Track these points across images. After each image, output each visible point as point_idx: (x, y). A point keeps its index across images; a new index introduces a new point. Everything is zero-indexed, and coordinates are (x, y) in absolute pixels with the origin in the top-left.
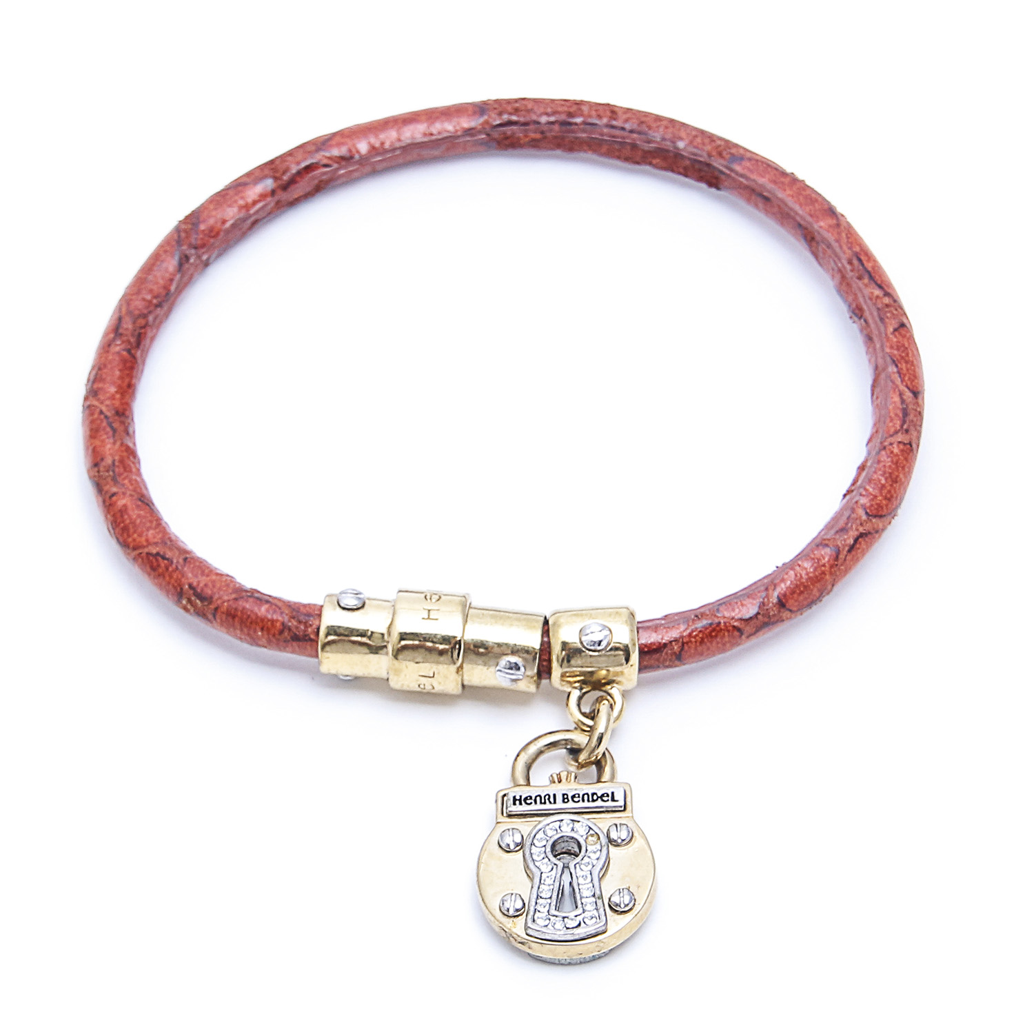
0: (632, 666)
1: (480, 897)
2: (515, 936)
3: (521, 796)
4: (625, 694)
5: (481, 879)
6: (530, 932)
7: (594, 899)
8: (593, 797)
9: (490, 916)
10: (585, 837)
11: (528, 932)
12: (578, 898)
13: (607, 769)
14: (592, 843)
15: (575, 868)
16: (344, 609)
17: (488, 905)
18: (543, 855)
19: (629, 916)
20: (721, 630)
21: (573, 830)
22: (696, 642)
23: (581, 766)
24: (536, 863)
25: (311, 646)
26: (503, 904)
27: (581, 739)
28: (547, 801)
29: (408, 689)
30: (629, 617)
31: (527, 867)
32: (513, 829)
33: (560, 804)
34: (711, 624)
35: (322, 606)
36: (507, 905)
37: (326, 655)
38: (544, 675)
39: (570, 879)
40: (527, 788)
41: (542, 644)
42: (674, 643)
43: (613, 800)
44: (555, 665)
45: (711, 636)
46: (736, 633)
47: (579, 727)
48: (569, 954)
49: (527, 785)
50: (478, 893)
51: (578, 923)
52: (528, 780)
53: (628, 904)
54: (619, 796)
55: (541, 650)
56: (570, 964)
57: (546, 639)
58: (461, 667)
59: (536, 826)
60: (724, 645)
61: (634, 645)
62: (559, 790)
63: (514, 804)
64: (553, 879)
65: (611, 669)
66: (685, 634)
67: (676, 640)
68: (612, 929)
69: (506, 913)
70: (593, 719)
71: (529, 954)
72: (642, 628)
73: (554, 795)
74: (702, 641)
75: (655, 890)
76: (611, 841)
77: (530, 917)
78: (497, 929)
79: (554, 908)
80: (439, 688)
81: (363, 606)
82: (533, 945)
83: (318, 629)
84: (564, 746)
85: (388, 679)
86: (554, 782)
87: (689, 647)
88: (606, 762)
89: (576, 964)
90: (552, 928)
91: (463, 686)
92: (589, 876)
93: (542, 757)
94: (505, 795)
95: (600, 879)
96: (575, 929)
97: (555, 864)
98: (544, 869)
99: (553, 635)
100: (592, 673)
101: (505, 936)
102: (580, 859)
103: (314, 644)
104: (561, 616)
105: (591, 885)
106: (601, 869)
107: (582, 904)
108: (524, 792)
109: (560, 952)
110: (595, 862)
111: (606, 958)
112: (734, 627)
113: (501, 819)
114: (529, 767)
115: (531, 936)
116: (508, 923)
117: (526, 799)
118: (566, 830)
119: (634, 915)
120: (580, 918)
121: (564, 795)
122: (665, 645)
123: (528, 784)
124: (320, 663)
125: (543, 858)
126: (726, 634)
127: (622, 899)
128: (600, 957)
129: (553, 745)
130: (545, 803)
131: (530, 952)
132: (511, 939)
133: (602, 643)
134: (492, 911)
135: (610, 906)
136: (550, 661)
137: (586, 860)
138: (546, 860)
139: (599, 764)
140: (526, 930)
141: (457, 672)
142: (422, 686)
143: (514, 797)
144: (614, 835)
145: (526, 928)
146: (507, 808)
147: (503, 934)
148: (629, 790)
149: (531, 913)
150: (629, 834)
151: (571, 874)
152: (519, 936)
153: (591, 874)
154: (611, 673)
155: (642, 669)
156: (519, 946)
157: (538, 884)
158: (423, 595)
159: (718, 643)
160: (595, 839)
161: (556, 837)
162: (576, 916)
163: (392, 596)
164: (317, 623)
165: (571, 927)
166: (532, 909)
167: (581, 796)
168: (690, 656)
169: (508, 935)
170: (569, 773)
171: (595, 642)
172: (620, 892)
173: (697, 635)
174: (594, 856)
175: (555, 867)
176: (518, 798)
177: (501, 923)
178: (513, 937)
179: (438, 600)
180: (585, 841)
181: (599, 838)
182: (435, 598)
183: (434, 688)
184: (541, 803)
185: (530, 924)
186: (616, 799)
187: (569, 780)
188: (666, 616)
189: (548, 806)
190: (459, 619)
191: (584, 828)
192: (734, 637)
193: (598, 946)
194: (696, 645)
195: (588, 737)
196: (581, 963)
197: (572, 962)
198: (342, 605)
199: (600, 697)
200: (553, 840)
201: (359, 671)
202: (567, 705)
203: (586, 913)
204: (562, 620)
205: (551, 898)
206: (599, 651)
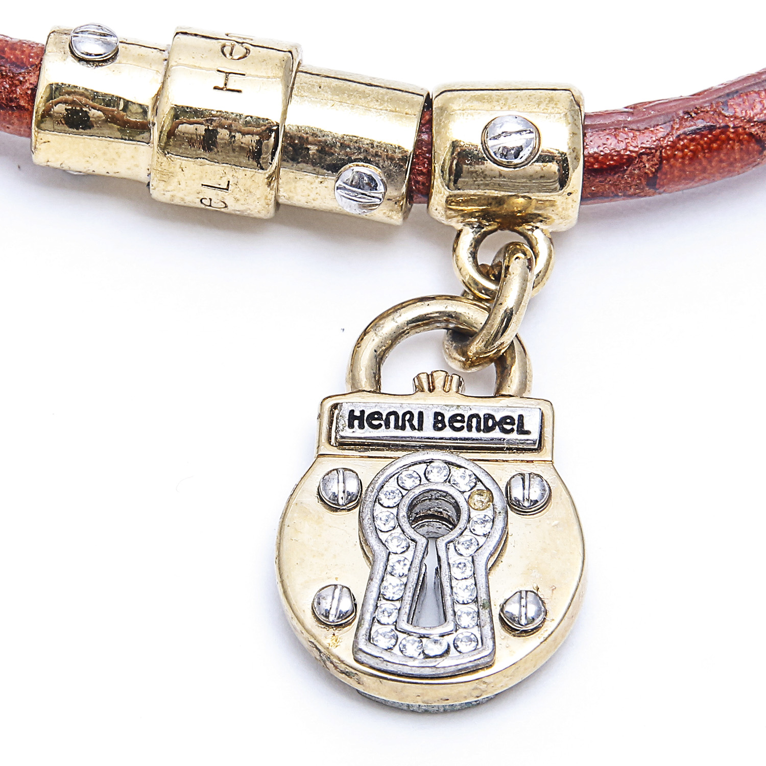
0: (570, 194)
1: (280, 585)
2: (335, 660)
3: (362, 412)
4: (552, 239)
5: (284, 557)
6: (362, 657)
7: (474, 607)
8: (487, 423)
9: (295, 622)
10: (467, 495)
11: (358, 657)
12: (449, 603)
13: (515, 373)
14: (479, 505)
15: (447, 549)
16: (80, 60)
17: (293, 602)
18: (392, 523)
19: (533, 641)
20: (729, 139)
21: (448, 480)
22: (683, 158)
23: (470, 363)
24: (381, 535)
25: (20, 118)
26: (319, 603)
27: (474, 315)
28: (407, 424)
29: (182, 203)
30: (571, 109)
31: (364, 542)
32: (345, 469)
33: (428, 431)
34: (711, 129)
35: (43, 50)
36: (325, 605)
37: (45, 136)
38: (418, 197)
39: (437, 565)
40: (375, 398)
41: (418, 144)
42: (645, 158)
43: (522, 431)
44: (438, 182)
45: (711, 150)
46: (754, 146)
47: (473, 294)
48: (426, 699)
49: (374, 392)
50: (278, 580)
51: (444, 648)
52: (378, 382)
53: (533, 619)
54: (532, 424)
55: (415, 156)
56: (426, 712)
57: (425, 137)
58: (277, 173)
59: (384, 469)
60: (731, 164)
61: (577, 158)
62: (429, 404)
63: (351, 426)
64: (408, 566)
65: (534, 196)
66: (664, 143)
67: (649, 152)
68: (502, 661)
69: (322, 618)
70: (497, 279)
71: (357, 690)
72: (593, 127)
73: (421, 414)
74: (694, 157)
75: (581, 596)
76: (514, 505)
77: (363, 631)
78: (307, 645)
79: (405, 618)
80: (234, 207)
81: (113, 58)
82: (365, 678)
83: (34, 90)
84: (443, 325)
85: (148, 184)
86: (423, 391)
87: (671, 167)
88: (513, 358)
89: (437, 712)
90: (400, 653)
91: (277, 205)
92: (469, 565)
93: (404, 341)
94: (335, 406)
95: (488, 571)
96: (439, 660)
97: (413, 540)
98: (393, 547)
99: (438, 133)
100: (500, 201)
101: (318, 657)
102: (456, 535)
103: (27, 115)
104: (455, 98)
105: (472, 581)
106: (491, 555)
107: (455, 613)
108: (368, 403)
109: (412, 694)
110: (482, 540)
111: (489, 705)
112: (751, 135)
113: (326, 449)
114: (379, 358)
115: (362, 663)
116: (325, 637)
117: (372, 416)
118: (437, 478)
119: (542, 640)
120: (449, 639)
121: (437, 414)
122: (630, 160)
123: (377, 390)
124: (32, 149)
125: (394, 528)
126: (737, 147)
127: (523, 610)
128: (478, 704)
129: (423, 321)
130: (403, 428)
131: (360, 688)
132: (328, 663)
133: (521, 154)
134: (301, 616)
135: (501, 619)
136: (429, 174)
137: (468, 535)
138: (398, 530)
139: (502, 363)
140: (354, 653)
141: (269, 184)
142: (207, 202)
143: (352, 411)
144: (517, 493)
145: (356, 650)
146: (337, 432)
147: (316, 654)
148: (551, 414)
149: (366, 625)
150: (543, 495)
151: (439, 558)
152: (342, 662)
153: (473, 561)
154: (534, 202)
155: (587, 196)
156: (342, 677)
157: (381, 573)
158: (217, 45)
159: (721, 161)
160: (485, 499)
161: (417, 491)
162: (442, 636)
163: (164, 39)
164: (33, 80)
165: (432, 654)
166: (368, 617)
167: (466, 419)
168: (671, 181)
169: (324, 658)
170: (448, 377)
171: (509, 150)
172: (521, 598)
173: (685, 146)
174: (480, 529)
175: (412, 544)
176: (357, 413)
177: (312, 636)
178: (332, 662)
179: (245, 56)
180: (468, 502)
181: (491, 499)
182: (239, 51)
183: (226, 207)
184: (396, 427)
185: (362, 644)
186: (526, 428)
187: (447, 389)
188: (634, 107)
189: (408, 432)
190: (277, 90)
191: (468, 478)
192: (748, 152)
193: (476, 689)
194: (683, 163)
195: (487, 314)
196: (445, 711)
197: (430, 709)
198: (78, 53)
199: (512, 243)
200: (411, 495)
201: (99, 167)
202: (454, 250)
203: (460, 631)
204: (455, 106)
205: (401, 599)
206: (515, 166)
